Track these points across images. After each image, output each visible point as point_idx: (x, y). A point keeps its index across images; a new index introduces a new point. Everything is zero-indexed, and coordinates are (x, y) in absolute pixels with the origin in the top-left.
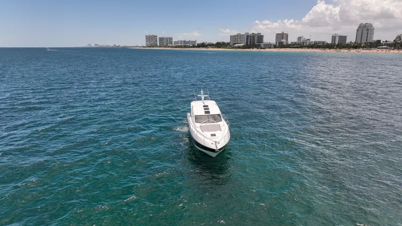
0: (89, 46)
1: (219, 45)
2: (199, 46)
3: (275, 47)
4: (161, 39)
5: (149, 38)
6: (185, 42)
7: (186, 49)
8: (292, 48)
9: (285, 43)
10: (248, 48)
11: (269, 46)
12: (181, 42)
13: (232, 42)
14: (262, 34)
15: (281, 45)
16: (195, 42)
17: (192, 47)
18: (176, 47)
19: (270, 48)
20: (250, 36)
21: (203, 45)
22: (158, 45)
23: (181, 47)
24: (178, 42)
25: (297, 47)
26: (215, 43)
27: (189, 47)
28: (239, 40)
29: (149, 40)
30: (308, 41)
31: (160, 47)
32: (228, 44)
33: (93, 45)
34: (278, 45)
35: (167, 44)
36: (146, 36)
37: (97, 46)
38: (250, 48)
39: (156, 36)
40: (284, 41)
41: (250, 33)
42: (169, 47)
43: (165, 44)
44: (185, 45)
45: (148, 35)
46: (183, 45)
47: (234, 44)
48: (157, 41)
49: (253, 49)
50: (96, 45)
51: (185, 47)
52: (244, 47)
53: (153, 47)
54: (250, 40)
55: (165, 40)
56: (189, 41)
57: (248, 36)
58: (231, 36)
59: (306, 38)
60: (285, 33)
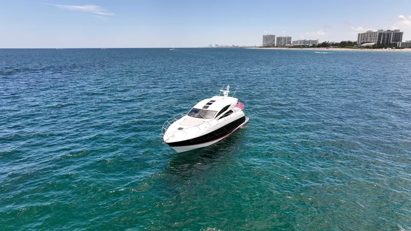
0: (211, 47)
1: (343, 45)
2: (319, 46)
4: (279, 39)
5: (266, 38)
6: (305, 41)
7: (304, 49)
10: (379, 48)
11: (409, 45)
12: (301, 41)
13: (360, 41)
14: (400, 31)
16: (316, 41)
17: (311, 47)
18: (293, 47)
20: (384, 34)
21: (325, 45)
22: (275, 45)
23: (299, 47)
24: (297, 42)
27: (308, 47)
28: (369, 38)
29: (267, 40)
31: (277, 47)
32: (355, 43)
33: (214, 46)
35: (285, 44)
36: (263, 36)
37: (217, 47)
38: (381, 47)
39: (274, 36)
42: (286, 47)
43: (283, 44)
44: (305, 44)
45: (266, 34)
46: (301, 45)
47: (364, 43)
48: (274, 41)
49: (386, 48)
50: (216, 45)
51: (303, 47)
52: (374, 47)
53: (269, 47)
54: (384, 38)
55: (283, 40)
56: (310, 41)
57: (381, 34)
58: (359, 34)
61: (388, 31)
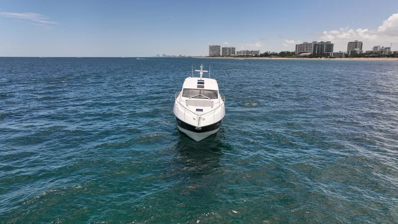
1: (283, 54)
2: (262, 56)
3: (347, 56)
4: (224, 49)
5: (212, 48)
6: (247, 52)
7: (248, 58)
8: (367, 57)
9: (358, 53)
10: (315, 57)
11: (340, 55)
12: (244, 52)
13: (297, 51)
14: (332, 43)
15: (354, 54)
16: (258, 52)
17: (254, 56)
18: (239, 56)
19: (341, 57)
20: (318, 45)
21: (266, 55)
22: (221, 55)
23: (243, 56)
24: (240, 52)
25: (374, 57)
26: (278, 52)
27: (252, 56)
28: (305, 49)
29: (213, 50)
30: (387, 50)
31: (223, 56)
32: (293, 53)
33: (161, 56)
34: (350, 54)
35: (230, 54)
36: (210, 46)
37: (164, 56)
38: (317, 57)
39: (220, 47)
40: (357, 49)
41: (319, 41)
42: (231, 56)
43: (228, 54)
44: (248, 54)
45: (212, 45)
46: (245, 55)
47: (300, 53)
48: (220, 51)
49: (321, 58)
50: (164, 55)
51: (247, 56)
52: (310, 56)
53: (215, 56)
54: (318, 48)
55: (228, 50)
56: (252, 51)
57: (316, 45)
58: (297, 45)
59: (385, 47)
60: (359, 41)
61: (321, 42)
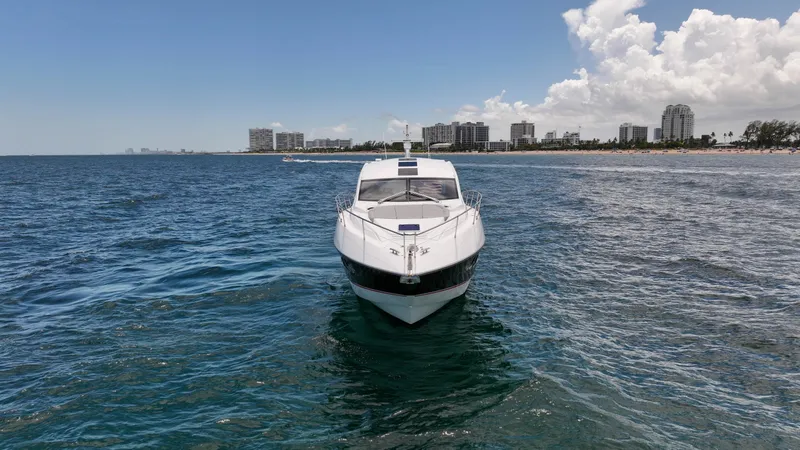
0: (130, 153)
2: (359, 149)
3: (512, 148)
4: (281, 137)
5: (255, 135)
6: (328, 142)
8: (545, 149)
9: (530, 142)
10: (461, 151)
11: (500, 146)
12: (321, 142)
13: (426, 140)
14: (485, 125)
15: (524, 146)
16: (349, 142)
17: (343, 150)
19: (504, 150)
20: (464, 128)
21: (368, 147)
22: (275, 148)
23: (322, 150)
24: (314, 143)
25: (556, 149)
26: (391, 141)
28: (440, 136)
29: (257, 138)
30: (575, 137)
31: (278, 151)
32: (420, 144)
33: (137, 151)
34: (516, 145)
35: (293, 146)
36: (250, 131)
37: (146, 153)
38: (464, 150)
39: (271, 132)
40: (528, 136)
42: (297, 151)
43: (289, 146)
44: (330, 147)
45: (254, 127)
46: (325, 147)
47: (432, 143)
48: (272, 140)
49: (470, 151)
50: (143, 150)
52: (452, 149)
53: (263, 151)
54: (464, 135)
55: (288, 139)
56: (337, 141)
57: (459, 128)
58: (424, 129)
59: (570, 132)
60: (528, 122)
61: (469, 123)
